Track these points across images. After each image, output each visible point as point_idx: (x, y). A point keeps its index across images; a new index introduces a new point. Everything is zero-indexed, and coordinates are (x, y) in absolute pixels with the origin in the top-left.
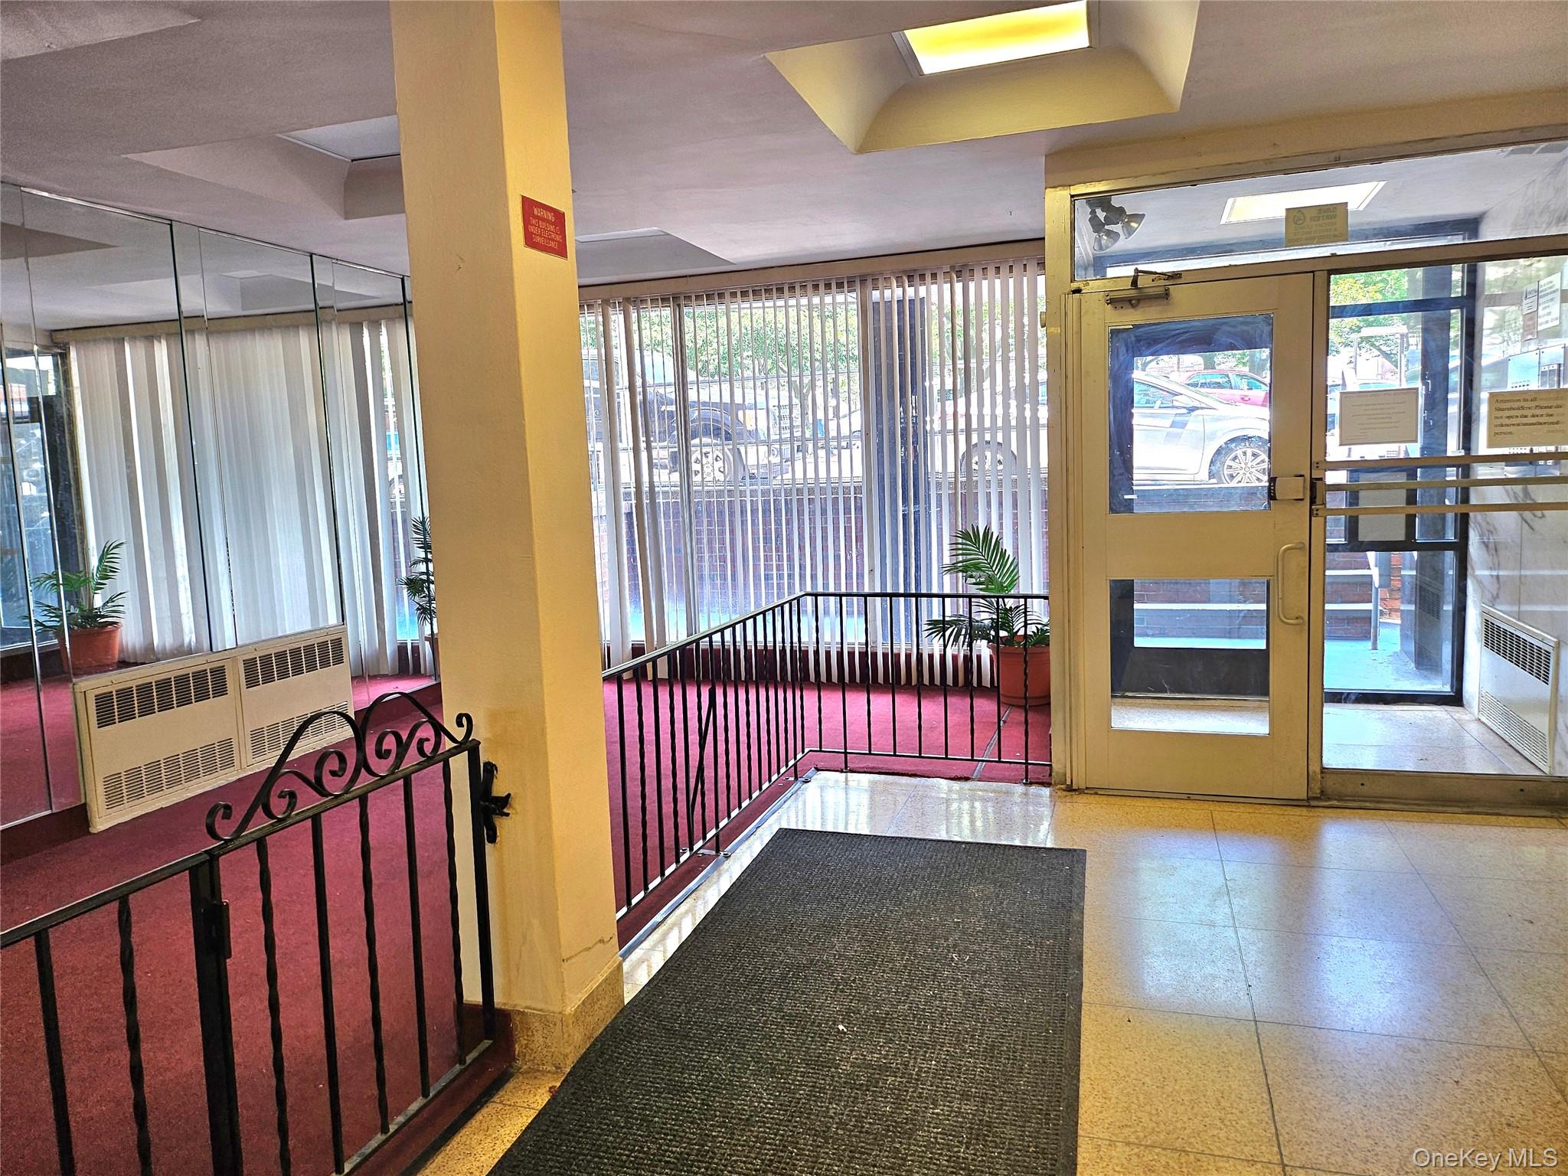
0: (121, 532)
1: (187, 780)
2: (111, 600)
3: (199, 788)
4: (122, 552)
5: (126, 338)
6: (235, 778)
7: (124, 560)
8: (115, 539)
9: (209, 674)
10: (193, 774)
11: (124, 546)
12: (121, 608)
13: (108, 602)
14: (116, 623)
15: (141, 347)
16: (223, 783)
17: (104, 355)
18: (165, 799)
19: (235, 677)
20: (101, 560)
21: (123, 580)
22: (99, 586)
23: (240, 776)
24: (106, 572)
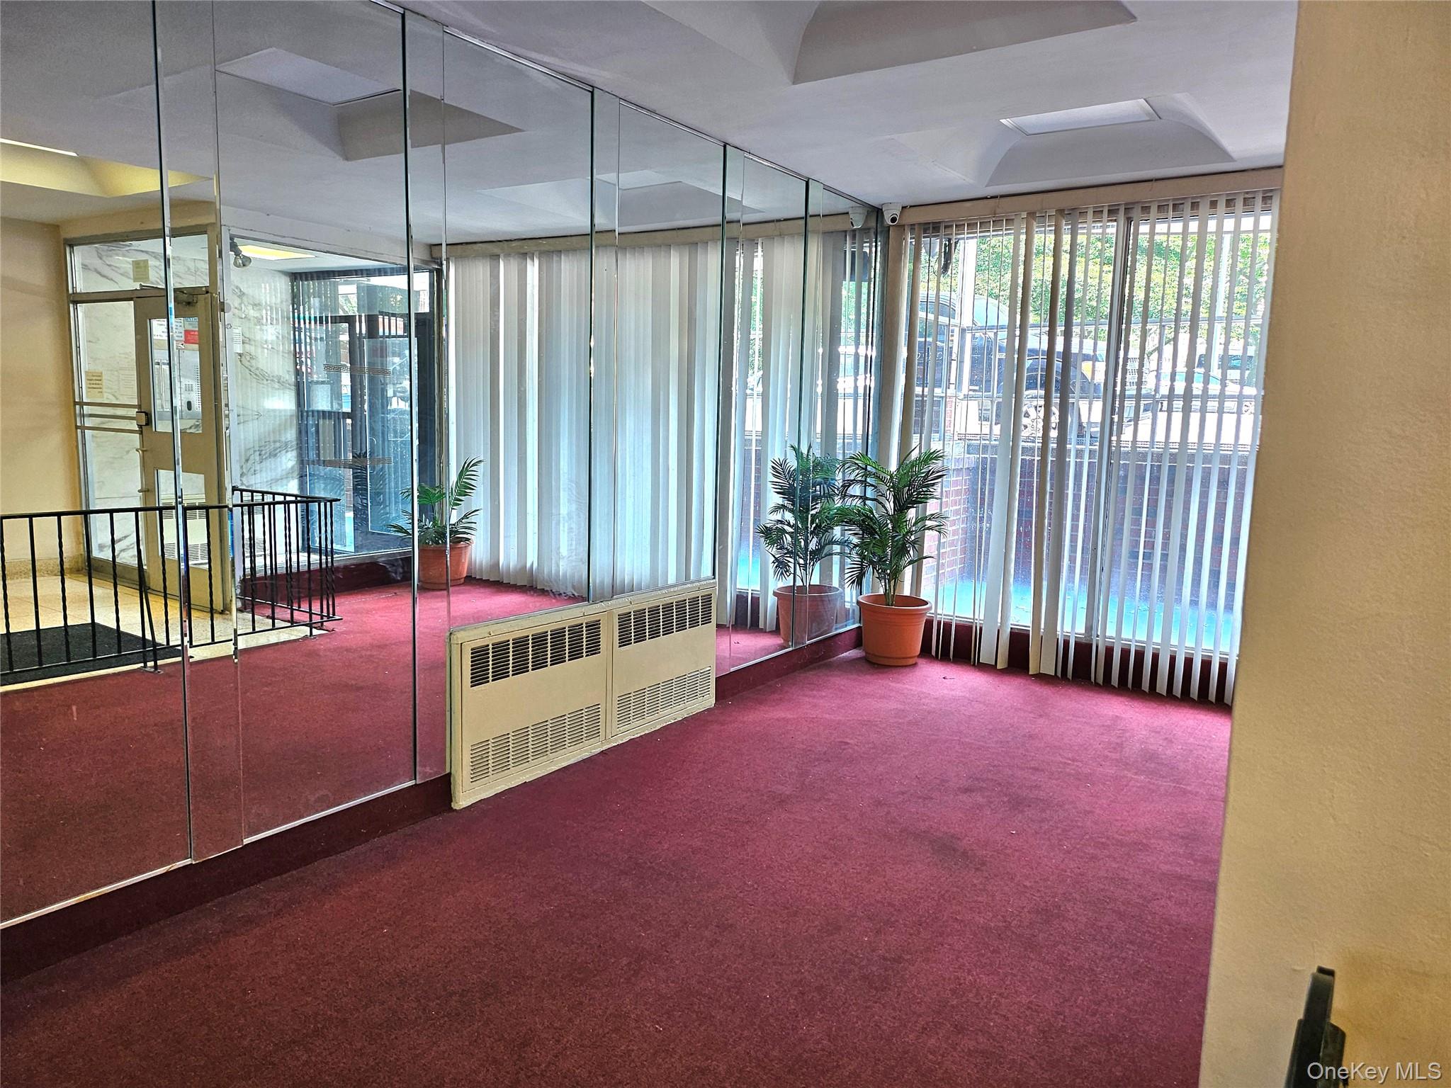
0: (480, 451)
1: (554, 750)
2: (466, 517)
3: (563, 760)
4: (480, 469)
5: (502, 256)
6: (598, 750)
7: (481, 477)
8: (474, 457)
9: (584, 629)
10: (559, 744)
11: (482, 464)
12: (473, 525)
13: (463, 519)
14: (468, 539)
15: (514, 264)
16: (586, 755)
17: (479, 271)
18: (530, 772)
19: (609, 634)
20: (460, 476)
21: (478, 498)
22: (457, 502)
23: (604, 748)
24: (465, 488)
